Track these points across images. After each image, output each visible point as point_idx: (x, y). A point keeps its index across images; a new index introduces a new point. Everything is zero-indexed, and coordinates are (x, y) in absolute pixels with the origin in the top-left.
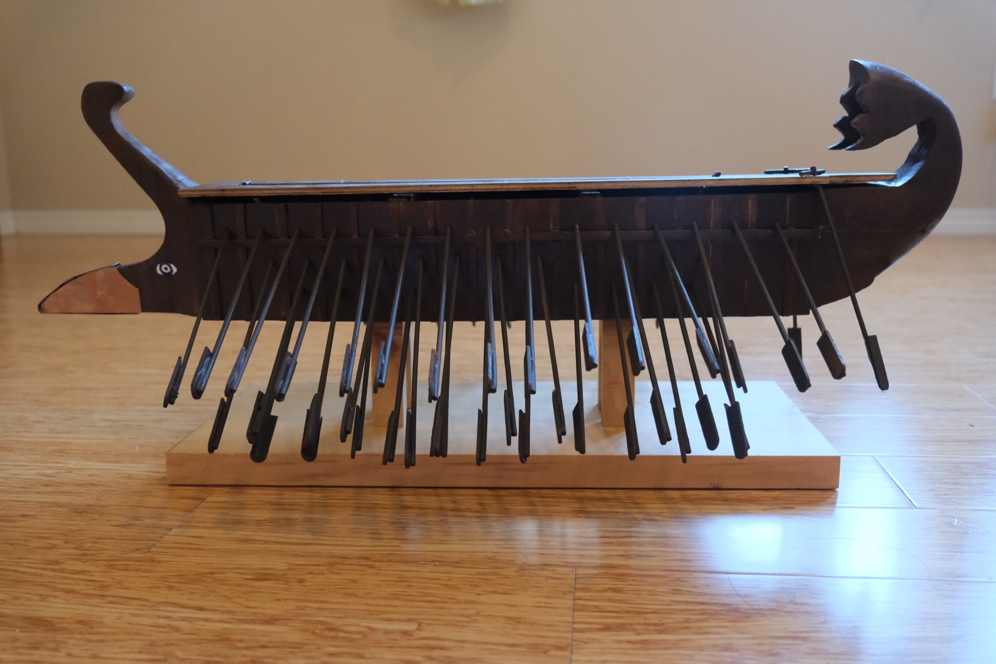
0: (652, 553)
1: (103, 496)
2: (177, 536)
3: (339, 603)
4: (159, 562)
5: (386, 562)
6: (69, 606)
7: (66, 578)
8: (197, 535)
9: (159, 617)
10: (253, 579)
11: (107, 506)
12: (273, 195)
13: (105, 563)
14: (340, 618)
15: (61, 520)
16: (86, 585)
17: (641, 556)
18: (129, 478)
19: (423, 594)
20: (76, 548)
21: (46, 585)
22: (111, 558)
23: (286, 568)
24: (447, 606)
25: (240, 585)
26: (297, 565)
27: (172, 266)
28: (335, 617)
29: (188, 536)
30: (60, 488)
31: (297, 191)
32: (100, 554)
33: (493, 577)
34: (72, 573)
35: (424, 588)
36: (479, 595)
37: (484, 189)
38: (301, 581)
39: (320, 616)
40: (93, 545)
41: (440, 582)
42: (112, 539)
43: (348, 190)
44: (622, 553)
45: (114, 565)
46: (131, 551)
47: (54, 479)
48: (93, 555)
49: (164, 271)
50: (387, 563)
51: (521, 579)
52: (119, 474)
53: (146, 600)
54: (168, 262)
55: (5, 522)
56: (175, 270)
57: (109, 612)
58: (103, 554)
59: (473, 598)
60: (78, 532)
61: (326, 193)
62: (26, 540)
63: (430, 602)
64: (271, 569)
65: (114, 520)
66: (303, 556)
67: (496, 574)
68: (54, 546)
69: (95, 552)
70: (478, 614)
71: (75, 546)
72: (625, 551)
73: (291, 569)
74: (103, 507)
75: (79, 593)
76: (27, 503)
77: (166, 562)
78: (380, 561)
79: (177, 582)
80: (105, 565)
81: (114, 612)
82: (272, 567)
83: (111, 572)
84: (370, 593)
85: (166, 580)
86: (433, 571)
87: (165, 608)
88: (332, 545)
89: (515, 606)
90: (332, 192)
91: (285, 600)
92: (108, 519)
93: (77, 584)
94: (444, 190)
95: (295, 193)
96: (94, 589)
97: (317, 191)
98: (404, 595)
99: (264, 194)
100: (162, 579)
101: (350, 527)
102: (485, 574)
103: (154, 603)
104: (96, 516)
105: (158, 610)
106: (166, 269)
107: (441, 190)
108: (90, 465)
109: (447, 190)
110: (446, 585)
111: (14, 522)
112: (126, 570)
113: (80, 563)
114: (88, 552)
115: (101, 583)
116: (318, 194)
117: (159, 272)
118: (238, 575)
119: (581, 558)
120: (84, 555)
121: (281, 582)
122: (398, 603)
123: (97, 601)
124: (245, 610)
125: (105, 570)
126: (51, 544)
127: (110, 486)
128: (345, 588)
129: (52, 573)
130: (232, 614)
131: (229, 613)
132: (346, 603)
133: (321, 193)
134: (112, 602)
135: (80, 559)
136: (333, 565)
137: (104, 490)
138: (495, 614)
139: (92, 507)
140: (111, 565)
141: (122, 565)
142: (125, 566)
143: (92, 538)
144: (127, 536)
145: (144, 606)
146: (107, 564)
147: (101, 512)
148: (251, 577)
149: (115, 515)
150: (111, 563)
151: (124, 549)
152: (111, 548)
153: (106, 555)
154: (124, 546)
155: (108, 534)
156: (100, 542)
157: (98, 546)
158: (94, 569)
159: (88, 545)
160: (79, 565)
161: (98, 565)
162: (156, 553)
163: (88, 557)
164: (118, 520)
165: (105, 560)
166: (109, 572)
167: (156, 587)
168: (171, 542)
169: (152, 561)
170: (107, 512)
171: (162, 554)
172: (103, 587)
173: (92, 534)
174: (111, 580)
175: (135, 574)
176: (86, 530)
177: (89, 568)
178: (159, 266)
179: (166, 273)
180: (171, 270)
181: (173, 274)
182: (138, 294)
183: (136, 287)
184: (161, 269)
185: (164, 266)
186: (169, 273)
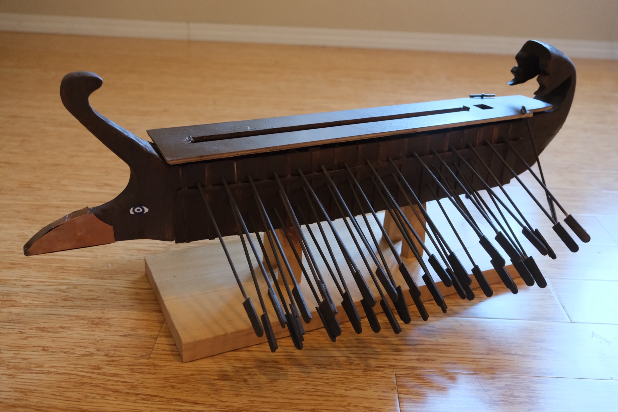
0: (434, 358)
2: (161, 344)
3: (272, 397)
4: (159, 366)
6: (120, 403)
7: (109, 380)
10: (218, 379)
11: (110, 319)
12: (236, 156)
13: (127, 367)
14: (275, 409)
15: (87, 331)
16: (124, 386)
17: (428, 360)
18: (114, 293)
19: (316, 390)
20: (105, 355)
21: (99, 386)
22: (130, 363)
23: (233, 370)
24: (331, 399)
25: (212, 384)
27: (145, 208)
28: (273, 408)
30: (75, 302)
31: (253, 151)
32: (121, 360)
33: (351, 377)
34: (111, 376)
35: (316, 385)
36: (346, 390)
37: (367, 137)
38: (245, 381)
39: (263, 408)
40: (115, 352)
41: (322, 380)
42: (125, 347)
43: (287, 147)
44: (418, 357)
45: (134, 369)
46: (139, 357)
47: (68, 294)
48: (118, 361)
49: (137, 212)
50: (290, 366)
51: (367, 378)
52: (107, 289)
53: (162, 397)
54: (140, 205)
55: (53, 333)
56: (146, 210)
57: (145, 407)
58: (124, 360)
59: (344, 393)
60: (101, 342)
61: (273, 150)
62: (72, 349)
63: (321, 396)
65: (120, 331)
67: (353, 374)
68: (92, 353)
69: (118, 358)
70: (349, 405)
71: (104, 353)
72: (419, 356)
73: (237, 371)
74: (108, 319)
75: (121, 392)
76: (60, 316)
77: (164, 366)
79: (175, 382)
81: (148, 407)
82: (225, 369)
83: (134, 375)
84: (286, 390)
85: (168, 380)
86: (317, 372)
87: (175, 403)
89: (367, 399)
90: (276, 150)
91: (241, 395)
92: (116, 329)
93: (118, 385)
94: (345, 140)
95: (252, 153)
96: (129, 389)
97: (267, 150)
98: (306, 391)
99: (231, 156)
100: (165, 380)
102: (346, 374)
103: (168, 400)
104: (107, 328)
105: (172, 405)
106: (139, 210)
107: (343, 141)
108: (86, 282)
109: (347, 140)
110: (326, 383)
111: (58, 333)
112: (142, 373)
114: (114, 358)
115: (131, 384)
116: (267, 152)
117: (131, 212)
118: (208, 376)
119: (396, 362)
120: (113, 361)
121: (235, 382)
122: (304, 397)
123: (134, 398)
124: (221, 403)
125: (130, 373)
126: (90, 352)
128: (272, 386)
129: (99, 376)
130: (215, 407)
131: (212, 406)
132: (275, 398)
133: (269, 150)
134: (144, 399)
135: (111, 365)
136: (260, 367)
137: (103, 304)
138: (358, 405)
139: (102, 319)
140: (132, 369)
141: (138, 369)
142: (140, 370)
143: (112, 346)
144: (132, 344)
145: (163, 401)
146: (129, 368)
147: (109, 324)
148: (216, 378)
149: (118, 326)
150: (131, 367)
151: (134, 355)
152: (126, 354)
153: (126, 361)
154: (134, 353)
155: (120, 343)
156: (118, 350)
157: (118, 353)
158: (123, 373)
159: (112, 353)
160: (113, 369)
161: (124, 369)
162: (155, 359)
163: (116, 363)
164: (122, 331)
165: (127, 365)
166: (132, 375)
167: (165, 387)
168: (159, 350)
169: (155, 366)
170: (112, 323)
171: (158, 360)
172: (134, 387)
173: (110, 343)
174: (136, 382)
175: (148, 376)
176: (105, 340)
177: (120, 372)
178: (132, 209)
179: (138, 213)
180: (143, 210)
181: (144, 213)
182: (112, 229)
183: (110, 225)
184: (133, 211)
185: (137, 209)
186: (141, 212)
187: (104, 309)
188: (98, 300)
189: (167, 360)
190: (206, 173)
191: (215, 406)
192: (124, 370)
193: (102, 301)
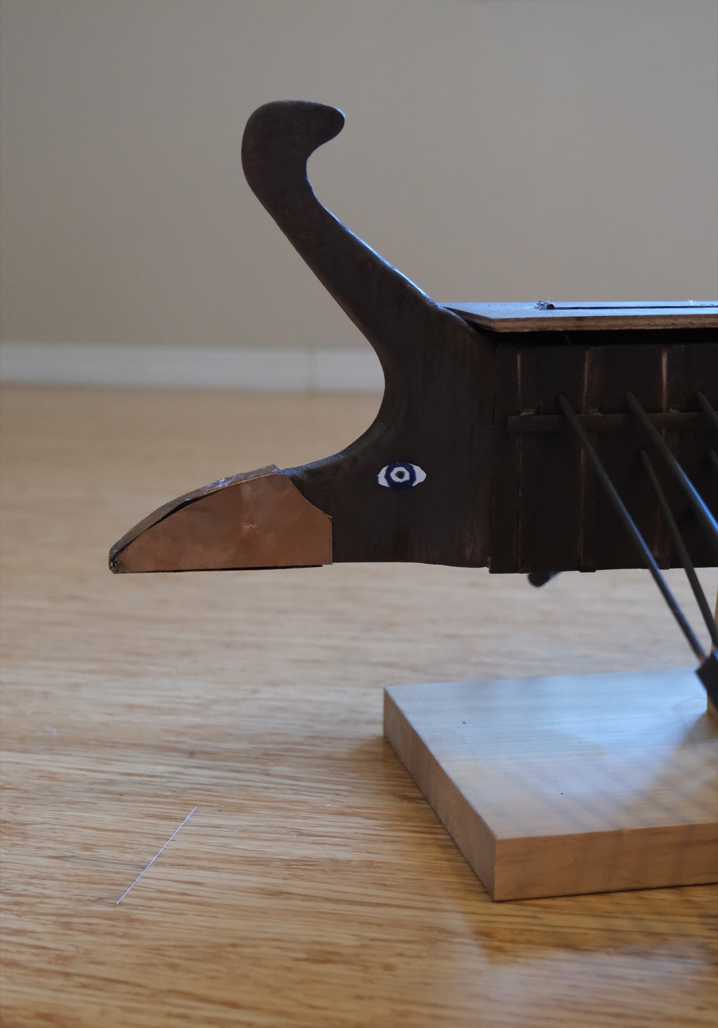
1: (19, 807)
2: (157, 879)
4: (143, 922)
5: (521, 943)
6: (15, 988)
8: (193, 881)
9: (169, 1015)
10: (306, 960)
11: (29, 825)
13: (54, 918)
16: (34, 955)
18: (52, 779)
22: (61, 911)
23: (357, 943)
25: (289, 969)
26: (372, 940)
27: (417, 469)
29: (176, 881)
32: (41, 903)
38: (388, 968)
40: (26, 887)
42: (54, 879)
45: (70, 923)
46: (90, 900)
48: (30, 905)
49: (396, 479)
52: (34, 771)
53: (139, 985)
54: (407, 462)
56: (421, 476)
57: (84, 1002)
58: (47, 903)
64: (331, 944)
65: (49, 848)
66: (380, 925)
69: (34, 900)
73: (364, 946)
74: (24, 824)
75: (26, 968)
77: (154, 923)
78: (512, 941)
79: (180, 958)
80: (56, 922)
81: (93, 1004)
82: (333, 940)
85: (162, 953)
88: (422, 909)
91: (371, 998)
93: (19, 952)
100: (154, 952)
101: (441, 879)
103: (154, 992)
104: (17, 840)
105: (163, 1004)
106: (400, 475)
112: (92, 932)
113: (14, 917)
114: (21, 899)
115: (58, 952)
117: (383, 481)
118: (278, 951)
120: (17, 904)
123: (58, 982)
124: (308, 1011)
125: (58, 932)
127: (26, 791)
134: (84, 986)
136: (432, 943)
137: (17, 797)
139: (7, 825)
140: (66, 923)
141: (83, 924)
142: (89, 926)
143: (20, 876)
144: (76, 876)
145: (139, 994)
146: (58, 920)
147: (23, 833)
148: (302, 956)
149: (47, 840)
150: (64, 919)
151: (78, 897)
152: (57, 894)
153: (53, 906)
154: (77, 892)
155: (44, 871)
156: (35, 884)
157: (33, 890)
158: (39, 929)
159: (19, 888)
160: (14, 920)
161: (43, 922)
162: (133, 907)
163: (24, 908)
164: (54, 849)
165: (53, 915)
166: (65, 935)
167: (150, 965)
168: (149, 890)
169: (130, 920)
170: (32, 833)
171: (142, 910)
172: (62, 958)
173: (18, 870)
174: (71, 948)
175: (109, 939)
176: (7, 862)
177: (30, 926)
178: (383, 471)
179: (398, 483)
180: (413, 476)
181: (415, 484)
182: (329, 525)
183: (326, 511)
184: (388, 477)
185: (396, 470)
186: (405, 482)
187: (18, 805)
188: (7, 789)
189: (165, 910)
190: (586, 375)
191: (289, 1016)
192: (44, 924)
193: (15, 791)
